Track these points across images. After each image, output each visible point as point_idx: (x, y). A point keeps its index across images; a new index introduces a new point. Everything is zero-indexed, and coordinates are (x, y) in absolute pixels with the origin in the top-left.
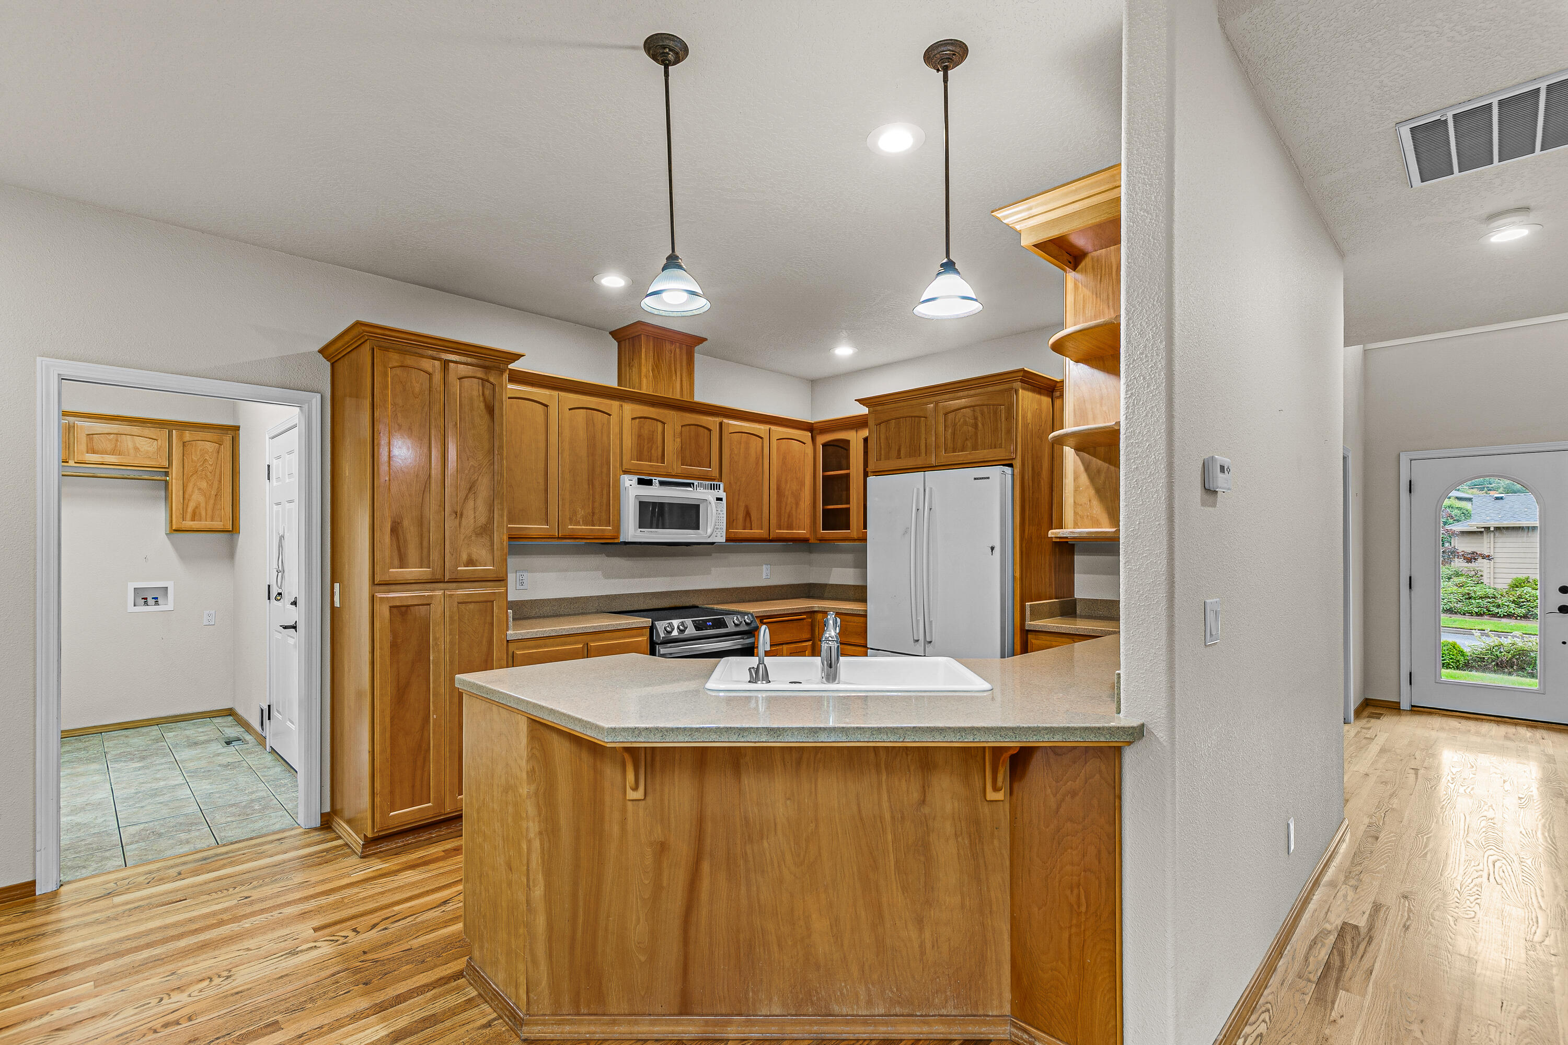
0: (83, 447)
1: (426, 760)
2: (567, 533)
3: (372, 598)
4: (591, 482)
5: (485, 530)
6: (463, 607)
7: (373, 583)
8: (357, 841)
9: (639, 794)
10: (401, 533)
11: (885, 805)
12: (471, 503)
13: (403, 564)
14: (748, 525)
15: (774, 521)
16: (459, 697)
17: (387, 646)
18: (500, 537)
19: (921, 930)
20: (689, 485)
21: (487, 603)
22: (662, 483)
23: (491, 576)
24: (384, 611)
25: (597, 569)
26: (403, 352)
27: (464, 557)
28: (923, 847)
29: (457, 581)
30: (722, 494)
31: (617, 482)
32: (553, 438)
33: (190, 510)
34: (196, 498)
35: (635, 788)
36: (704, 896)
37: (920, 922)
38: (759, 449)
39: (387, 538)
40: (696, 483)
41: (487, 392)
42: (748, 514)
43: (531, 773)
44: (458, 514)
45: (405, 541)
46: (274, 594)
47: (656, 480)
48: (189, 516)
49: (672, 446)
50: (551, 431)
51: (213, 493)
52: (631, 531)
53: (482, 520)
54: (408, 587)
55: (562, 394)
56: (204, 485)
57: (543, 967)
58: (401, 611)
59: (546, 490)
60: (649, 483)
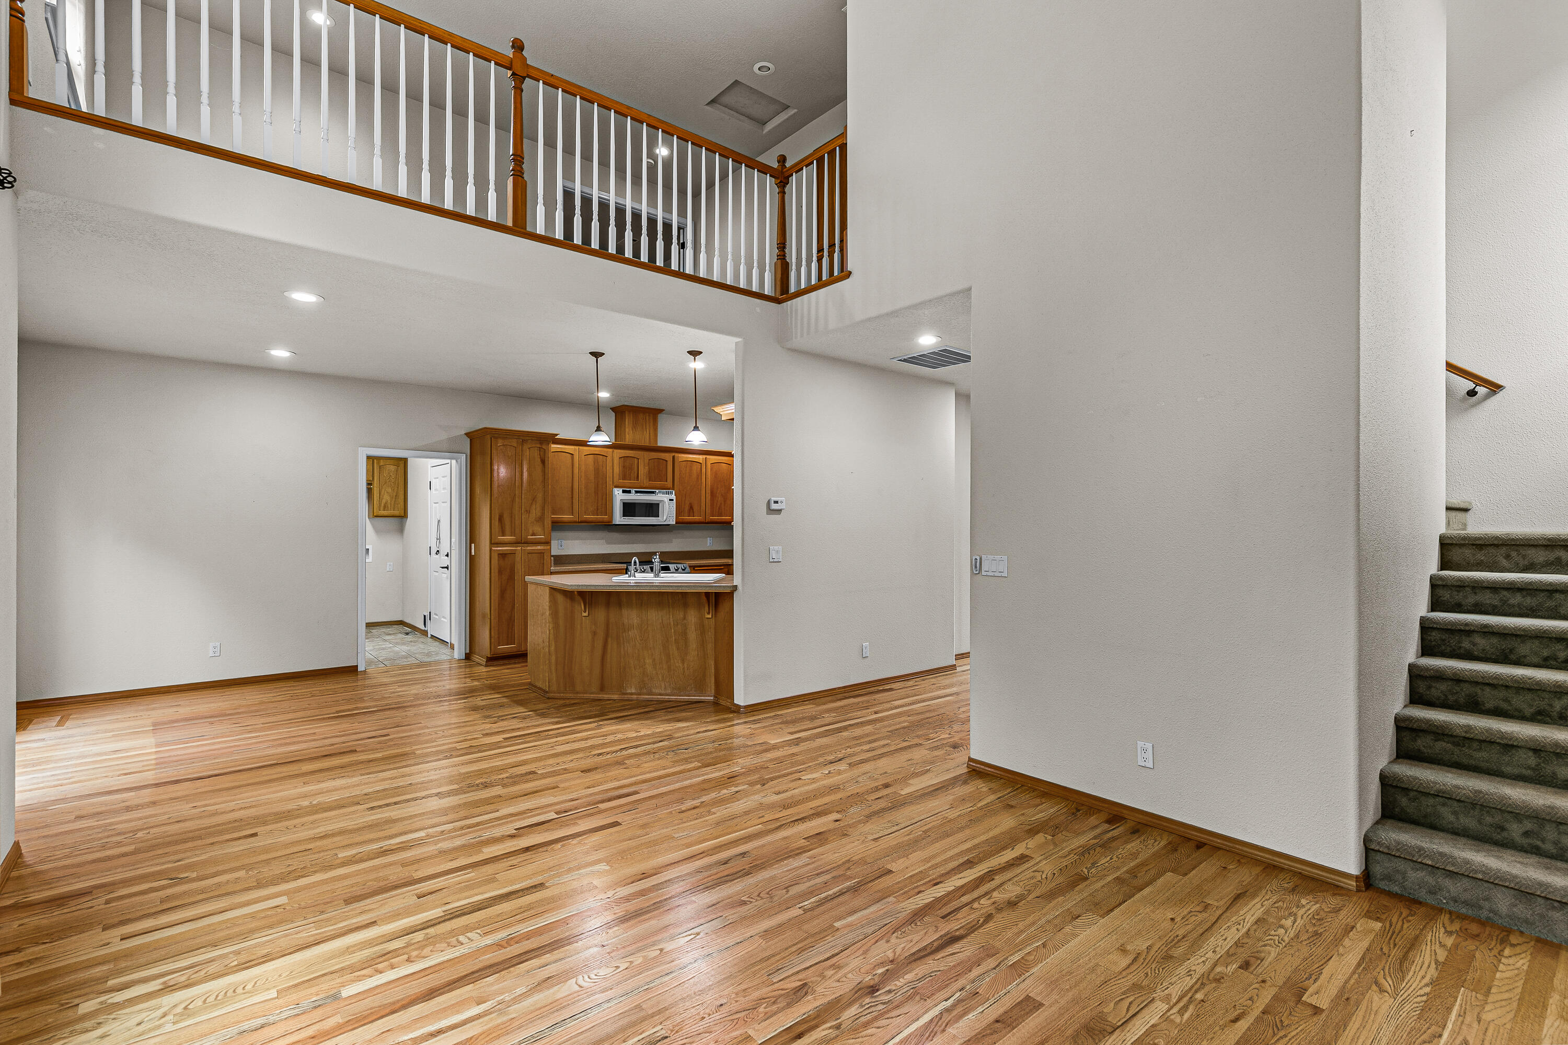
1: (513, 625)
2: (583, 520)
3: (491, 550)
4: (596, 493)
5: (541, 519)
6: (530, 555)
7: (491, 543)
8: (483, 661)
9: (586, 614)
10: (503, 520)
11: (671, 620)
12: (534, 506)
13: (503, 535)
14: (691, 514)
15: (708, 511)
16: (525, 585)
17: (497, 571)
18: (548, 523)
19: (683, 663)
20: (653, 492)
21: (541, 553)
22: (637, 492)
23: (543, 541)
24: (495, 556)
25: (603, 539)
26: (504, 438)
27: (531, 532)
28: (684, 634)
29: (528, 543)
30: (673, 497)
31: (612, 492)
32: (576, 471)
33: (382, 505)
34: (386, 498)
35: (585, 612)
36: (609, 651)
37: (683, 661)
38: (699, 469)
39: (497, 523)
40: (657, 491)
41: (542, 453)
42: (691, 508)
43: (550, 607)
44: (528, 512)
45: (505, 524)
46: (434, 551)
47: (633, 491)
48: (382, 508)
49: (643, 471)
50: (575, 468)
51: (395, 494)
52: (618, 518)
53: (539, 514)
54: (506, 545)
55: (581, 448)
56: (390, 490)
57: (554, 675)
58: (503, 555)
59: (572, 497)
60: (629, 492)
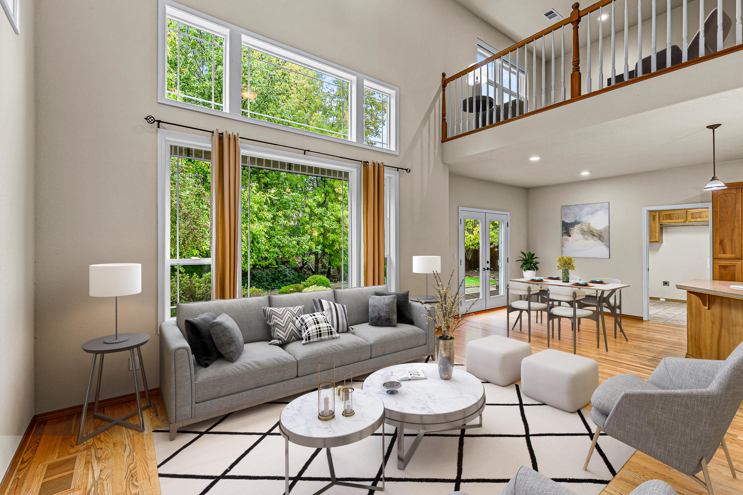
0: (690, 217)
7: (713, 258)
9: (707, 308)
10: (723, 243)
13: (724, 252)
24: (717, 267)
39: (718, 246)
45: (725, 246)
54: (727, 260)
58: (724, 267)
